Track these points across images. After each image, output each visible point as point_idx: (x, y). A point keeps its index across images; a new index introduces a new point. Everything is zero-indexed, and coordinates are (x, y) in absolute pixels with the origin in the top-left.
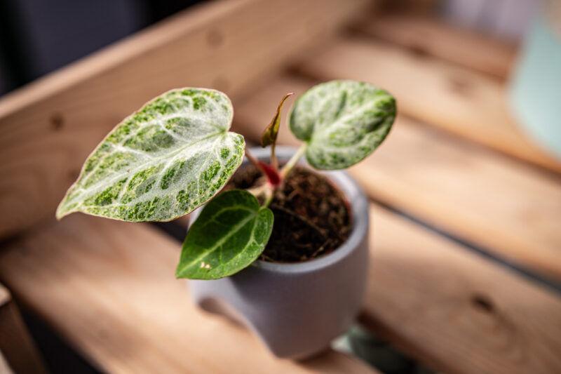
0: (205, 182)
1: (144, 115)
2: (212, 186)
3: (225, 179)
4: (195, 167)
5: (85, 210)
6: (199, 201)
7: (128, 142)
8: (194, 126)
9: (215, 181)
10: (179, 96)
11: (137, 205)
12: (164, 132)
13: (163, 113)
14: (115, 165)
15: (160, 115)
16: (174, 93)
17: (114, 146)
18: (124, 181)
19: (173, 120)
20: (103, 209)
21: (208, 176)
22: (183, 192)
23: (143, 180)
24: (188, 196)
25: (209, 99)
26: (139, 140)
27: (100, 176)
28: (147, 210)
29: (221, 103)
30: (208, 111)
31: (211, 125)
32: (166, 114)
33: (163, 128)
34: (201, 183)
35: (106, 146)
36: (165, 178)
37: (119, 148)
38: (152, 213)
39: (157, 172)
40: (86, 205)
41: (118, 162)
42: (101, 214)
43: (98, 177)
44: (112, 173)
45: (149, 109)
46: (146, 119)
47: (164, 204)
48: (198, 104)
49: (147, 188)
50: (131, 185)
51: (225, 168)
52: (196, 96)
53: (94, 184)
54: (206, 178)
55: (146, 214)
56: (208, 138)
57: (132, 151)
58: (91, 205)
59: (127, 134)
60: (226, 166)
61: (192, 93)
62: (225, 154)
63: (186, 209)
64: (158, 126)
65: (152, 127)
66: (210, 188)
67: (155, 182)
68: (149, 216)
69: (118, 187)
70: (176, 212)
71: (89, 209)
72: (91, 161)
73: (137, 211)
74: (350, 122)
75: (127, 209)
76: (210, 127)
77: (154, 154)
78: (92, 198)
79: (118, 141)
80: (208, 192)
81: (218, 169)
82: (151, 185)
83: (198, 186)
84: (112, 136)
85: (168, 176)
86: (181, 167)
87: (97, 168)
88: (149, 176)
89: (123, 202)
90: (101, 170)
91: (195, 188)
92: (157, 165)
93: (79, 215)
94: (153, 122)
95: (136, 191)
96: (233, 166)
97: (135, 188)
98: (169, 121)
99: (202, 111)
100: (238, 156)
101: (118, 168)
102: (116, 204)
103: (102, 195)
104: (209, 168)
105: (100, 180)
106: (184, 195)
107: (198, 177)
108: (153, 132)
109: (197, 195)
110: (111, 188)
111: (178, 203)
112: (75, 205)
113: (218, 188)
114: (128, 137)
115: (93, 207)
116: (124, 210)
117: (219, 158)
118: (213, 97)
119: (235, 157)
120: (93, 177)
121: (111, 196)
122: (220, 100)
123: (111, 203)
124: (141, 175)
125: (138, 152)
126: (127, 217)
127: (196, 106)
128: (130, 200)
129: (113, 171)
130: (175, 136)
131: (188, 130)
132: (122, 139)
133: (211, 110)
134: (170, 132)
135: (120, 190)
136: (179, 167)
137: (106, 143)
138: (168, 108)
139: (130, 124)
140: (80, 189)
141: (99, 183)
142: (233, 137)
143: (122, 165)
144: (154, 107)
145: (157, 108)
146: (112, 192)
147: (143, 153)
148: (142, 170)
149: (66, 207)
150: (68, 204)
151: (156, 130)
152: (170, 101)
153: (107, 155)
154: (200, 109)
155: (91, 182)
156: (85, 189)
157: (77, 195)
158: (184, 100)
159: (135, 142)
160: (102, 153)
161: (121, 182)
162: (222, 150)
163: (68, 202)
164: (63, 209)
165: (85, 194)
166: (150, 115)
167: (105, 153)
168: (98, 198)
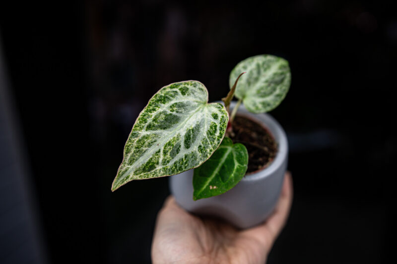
0: (211, 136)
1: (151, 108)
2: (217, 138)
3: (223, 131)
4: (201, 130)
5: (137, 177)
6: (212, 149)
7: (149, 127)
8: (187, 105)
9: (217, 134)
10: (168, 90)
11: (175, 163)
12: (171, 114)
13: (164, 103)
14: (146, 144)
15: (163, 105)
16: (164, 89)
17: (140, 132)
18: (159, 151)
19: (173, 105)
20: (151, 173)
21: (211, 132)
22: (200, 146)
23: (172, 147)
24: (204, 148)
25: (189, 87)
26: (156, 124)
27: (138, 154)
28: (182, 164)
29: (198, 87)
30: (191, 94)
31: (197, 102)
32: (166, 103)
33: (169, 112)
34: (209, 138)
35: (135, 134)
36: (185, 142)
37: (144, 133)
38: (186, 165)
39: (178, 140)
40: (137, 175)
41: (147, 142)
42: (151, 177)
43: (137, 155)
44: (146, 150)
45: (153, 103)
46: (154, 110)
47: (192, 157)
48: (184, 91)
49: (177, 151)
50: (165, 153)
51: (220, 125)
52: (180, 87)
53: (136, 160)
54: (211, 134)
55: (183, 167)
56: (198, 110)
57: (154, 132)
58: (140, 173)
59: (146, 122)
60: (220, 123)
61: (177, 86)
62: (215, 117)
63: (207, 156)
64: (164, 112)
65: (160, 113)
66: (216, 140)
67: (180, 146)
68: (185, 168)
69: (157, 157)
70: (201, 159)
71: (140, 177)
72: (128, 146)
73: (176, 167)
74: (266, 81)
75: (169, 168)
76: (196, 104)
77: (170, 129)
78: (139, 169)
79: (141, 129)
80: (216, 142)
81: (216, 126)
82: (178, 149)
83: (208, 140)
84: (136, 126)
85: (187, 140)
86: (193, 132)
87: (133, 150)
88: (175, 144)
89: (164, 165)
90: (138, 150)
91: (207, 141)
92: (176, 136)
93: (134, 183)
94: (160, 110)
95: (170, 155)
96: (224, 122)
97: (169, 153)
98: (171, 107)
99: (188, 95)
100: (224, 115)
101: (150, 145)
102: (159, 167)
103: (147, 165)
104: (209, 128)
105: (140, 156)
106: (202, 148)
107: (205, 135)
108: (163, 116)
109: (210, 145)
110: (151, 159)
111: (200, 154)
112: (127, 177)
113: (221, 137)
114: (147, 124)
115: (142, 174)
116: (167, 169)
117: (213, 120)
118: (191, 85)
119: (223, 117)
120: (133, 156)
121: (154, 163)
122: (197, 85)
123: (155, 168)
124: (169, 145)
125: (159, 131)
126: (170, 172)
127: (183, 93)
128: (168, 162)
129: (147, 148)
130: (178, 115)
131: (185, 109)
132: (143, 127)
133: (193, 93)
134: (174, 113)
135: (158, 158)
136: (191, 133)
137: (134, 132)
138: (166, 99)
139: (145, 115)
140: (127, 166)
141: (141, 158)
142: (214, 106)
143: (152, 143)
144: (156, 101)
145: (158, 101)
146: (154, 161)
147: (162, 131)
148: (168, 142)
149: (119, 181)
150: (121, 179)
151: (165, 114)
152: (165, 95)
153: (137, 139)
154: (186, 94)
155: (134, 159)
156: (131, 165)
157: (126, 170)
158: (173, 92)
159: (154, 126)
160: (133, 139)
161: (156, 153)
162: (213, 115)
163: (120, 177)
164: (117, 183)
165: (133, 168)
166: (155, 106)
167: (136, 138)
168: (145, 167)
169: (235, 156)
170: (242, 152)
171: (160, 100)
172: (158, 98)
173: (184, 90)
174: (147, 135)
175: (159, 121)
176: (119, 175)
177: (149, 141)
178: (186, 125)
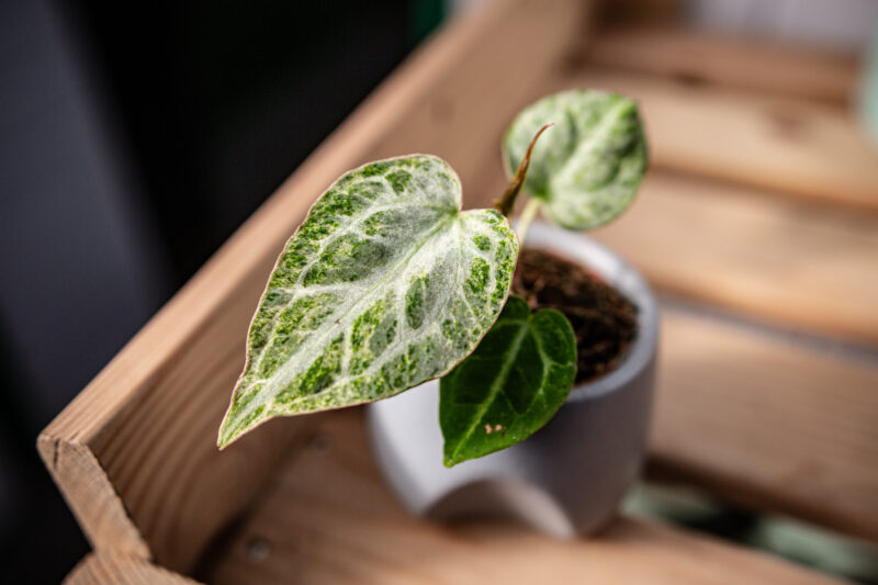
0: (476, 295)
1: (316, 227)
2: (490, 298)
3: (506, 279)
4: (449, 278)
5: (286, 410)
6: (480, 327)
7: (310, 278)
8: (409, 218)
9: (491, 288)
10: (360, 180)
11: (383, 369)
12: (368, 241)
13: (349, 214)
14: (307, 320)
15: (346, 218)
16: (349, 178)
17: (288, 291)
18: (341, 339)
19: (373, 219)
20: (321, 397)
21: (476, 285)
22: (448, 322)
23: (373, 326)
24: (459, 325)
25: (411, 170)
26: (329, 268)
27: (285, 347)
28: (404, 370)
29: (433, 171)
30: (419, 189)
31: (434, 209)
32: (356, 214)
33: (362, 237)
34: (469, 299)
35: (275, 295)
36: (409, 310)
37: (300, 292)
38: (414, 371)
39: (389, 306)
40: (283, 402)
41: (308, 314)
42: (321, 406)
43: (282, 350)
44: (306, 337)
45: (320, 214)
46: (324, 232)
47: (428, 351)
48: (399, 182)
49: (388, 336)
50: (356, 342)
51: (496, 264)
52: (390, 171)
53: (281, 364)
54: (475, 290)
55: (406, 377)
56: (438, 230)
57: (325, 289)
58: (293, 399)
59: (303, 264)
60: (497, 260)
61: (380, 169)
62: (484, 245)
63: (466, 346)
64: (350, 237)
65: (341, 240)
66: (489, 303)
67: (395, 323)
68: (411, 379)
69: (335, 353)
70: (452, 355)
71: (292, 407)
72: (259, 329)
73: (387, 378)
75: (368, 380)
76: (433, 213)
77: (366, 280)
78: (290, 387)
79: (291, 281)
80: (489, 309)
81: (486, 269)
82: (391, 329)
83: (468, 304)
84: (277, 276)
85: (414, 305)
86: (428, 286)
87: (272, 337)
88: (381, 317)
89: (355, 373)
90: (284, 336)
91: (464, 308)
92: (383, 297)
93: (278, 422)
94: (339, 232)
95: (371, 347)
96: (508, 258)
97: (366, 343)
98: (367, 223)
99: (410, 191)
100: (507, 240)
101: (315, 323)
102: (342, 381)
103: (309, 376)
104: (469, 273)
105: (290, 354)
106: (453, 326)
107: (460, 292)
108: (347, 247)
109: (473, 319)
110: (321, 359)
111: (450, 342)
112: (259, 411)
113: (501, 297)
114: (306, 268)
115: (299, 400)
116: (363, 384)
117: (476, 253)
118: (418, 165)
119: (503, 244)
120: (272, 352)
121: (328, 370)
122: (432, 166)
123: (332, 382)
124: (366, 321)
125: (338, 286)
126: (373, 393)
127: (398, 187)
128: (366, 365)
129: (308, 332)
130: (387, 242)
131: (403, 227)
132: (296, 276)
133: (423, 187)
134: (377, 238)
135: (339, 356)
136: (424, 287)
137: (273, 291)
138: (353, 204)
139: (299, 247)
140: (256, 381)
141: (293, 357)
142: (478, 217)
143: (321, 317)
144: (327, 209)
145: (333, 208)
146: (327, 363)
147: (348, 285)
148: (363, 313)
149: (238, 420)
150: (243, 415)
151: (352, 242)
152: (351, 192)
153: (282, 310)
154: (406, 190)
155: (275, 362)
156: (267, 377)
157: (255, 392)
158: (372, 184)
159: (324, 273)
160: (272, 310)
161: (334, 342)
162: (476, 241)
163: (240, 410)
164: (233, 427)
165: (272, 387)
166: (327, 223)
167: (278, 307)
168: (304, 382)
169: (539, 342)
170: (559, 331)
171: (340, 207)
172: (333, 202)
173: (398, 178)
174: (308, 297)
175: (337, 261)
176: (236, 404)
177: (312, 312)
178: (408, 269)
